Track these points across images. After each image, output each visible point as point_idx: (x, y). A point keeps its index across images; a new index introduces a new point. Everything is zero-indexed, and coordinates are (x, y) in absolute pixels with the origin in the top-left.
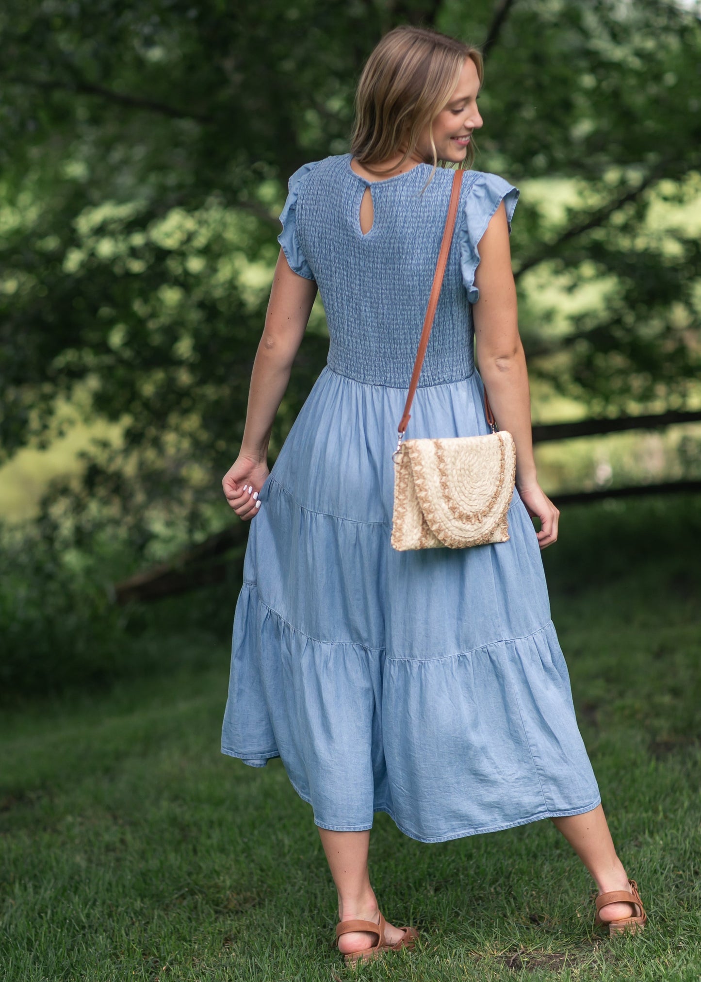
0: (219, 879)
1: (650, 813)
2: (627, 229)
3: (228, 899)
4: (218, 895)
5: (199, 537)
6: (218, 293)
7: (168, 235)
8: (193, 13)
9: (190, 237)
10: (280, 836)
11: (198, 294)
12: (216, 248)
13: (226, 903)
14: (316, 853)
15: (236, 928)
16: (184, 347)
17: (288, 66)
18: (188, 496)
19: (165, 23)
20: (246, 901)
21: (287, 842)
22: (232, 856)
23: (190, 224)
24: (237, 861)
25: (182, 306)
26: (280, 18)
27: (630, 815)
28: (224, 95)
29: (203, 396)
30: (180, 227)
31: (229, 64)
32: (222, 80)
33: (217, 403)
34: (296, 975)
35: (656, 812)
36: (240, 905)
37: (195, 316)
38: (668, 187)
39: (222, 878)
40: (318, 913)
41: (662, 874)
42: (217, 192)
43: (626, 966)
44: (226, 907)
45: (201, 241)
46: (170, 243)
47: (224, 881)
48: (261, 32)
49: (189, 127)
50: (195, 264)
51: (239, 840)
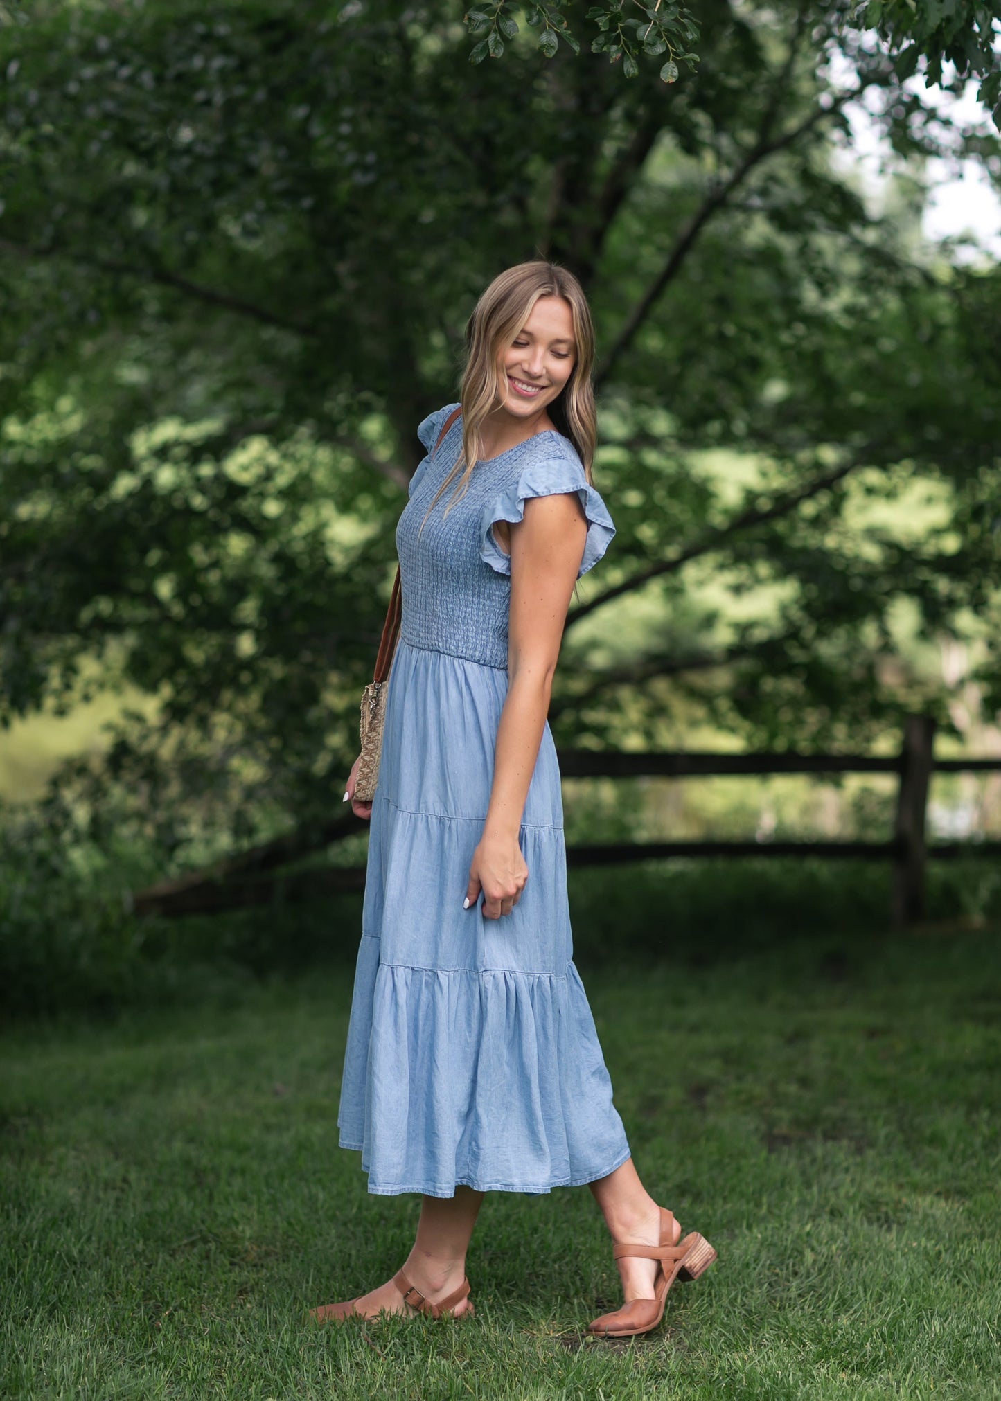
0: (237, 1228)
1: (752, 1205)
2: (818, 523)
3: (246, 1251)
4: (236, 1246)
5: (245, 844)
6: (299, 547)
7: (245, 468)
8: (307, 202)
9: (269, 475)
10: (314, 1190)
11: (273, 546)
12: (302, 489)
13: (244, 1255)
14: (354, 1210)
15: (254, 1280)
16: (249, 609)
17: (417, 276)
18: (235, 795)
19: (272, 211)
20: (268, 1254)
21: (321, 1196)
22: (255, 1206)
23: (273, 458)
24: (259, 1212)
25: (250, 559)
26: (413, 219)
27: (728, 1206)
28: (332, 304)
29: (266, 672)
30: (259, 459)
31: (342, 268)
32: (334, 284)
33: (283, 683)
34: (320, 1330)
35: (758, 1205)
36: (260, 1259)
37: (266, 570)
38: (873, 476)
39: (241, 1228)
40: (352, 1272)
41: (755, 1269)
42: (310, 422)
43: (699, 1359)
44: (243, 1259)
45: (282, 480)
46: (245, 478)
47: (243, 1231)
48: (387, 233)
49: (290, 345)
50: (272, 508)
51: (265, 1190)
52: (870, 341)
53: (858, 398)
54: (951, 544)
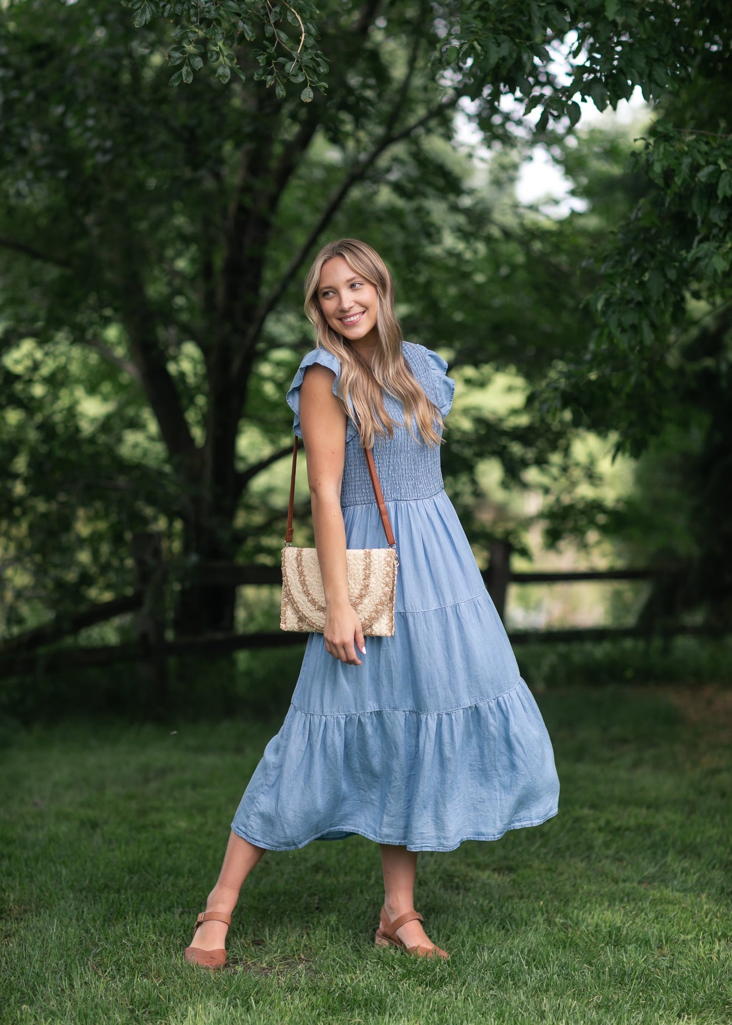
0: (5, 895)
1: (364, 878)
3: (10, 910)
4: (3, 906)
5: (16, 630)
6: (58, 418)
7: (17, 362)
8: (63, 174)
9: (36, 366)
10: (59, 868)
11: (39, 418)
12: (60, 377)
13: (8, 912)
14: (87, 882)
15: (15, 928)
16: (21, 464)
17: (143, 226)
18: (9, 596)
19: (38, 179)
20: (25, 911)
21: (64, 872)
22: (18, 879)
23: (39, 355)
24: (20, 884)
25: (21, 427)
26: (140, 186)
27: (348, 878)
28: (81, 245)
29: (33, 508)
30: (30, 355)
31: (89, 220)
32: (84, 232)
33: (45, 516)
34: (60, 960)
35: (369, 878)
36: (20, 915)
37: (33, 435)
38: (469, 371)
39: (7, 894)
40: (84, 923)
41: (364, 919)
42: (66, 329)
43: (322, 978)
44: (8, 915)
45: (45, 371)
46: (19, 369)
47: (9, 896)
48: (120, 195)
49: (52, 273)
50: (38, 390)
51: (24, 869)
52: (466, 276)
53: (458, 316)
54: (523, 420)
